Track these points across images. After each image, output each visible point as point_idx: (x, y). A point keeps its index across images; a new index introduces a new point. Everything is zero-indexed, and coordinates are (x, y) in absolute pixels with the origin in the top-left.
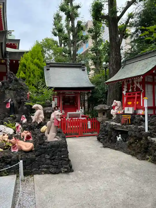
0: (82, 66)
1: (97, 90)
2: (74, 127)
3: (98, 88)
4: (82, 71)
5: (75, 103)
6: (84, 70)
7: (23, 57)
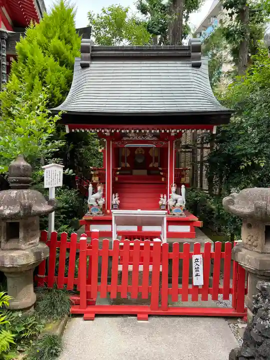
0: (193, 54)
1: (240, 127)
2: (141, 268)
3: (242, 122)
4: (191, 68)
5: (161, 171)
6: (198, 66)
7: (24, 35)
